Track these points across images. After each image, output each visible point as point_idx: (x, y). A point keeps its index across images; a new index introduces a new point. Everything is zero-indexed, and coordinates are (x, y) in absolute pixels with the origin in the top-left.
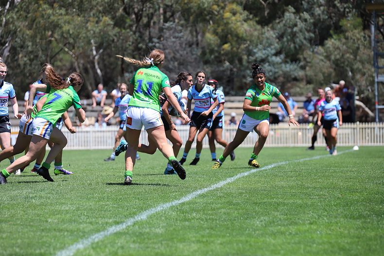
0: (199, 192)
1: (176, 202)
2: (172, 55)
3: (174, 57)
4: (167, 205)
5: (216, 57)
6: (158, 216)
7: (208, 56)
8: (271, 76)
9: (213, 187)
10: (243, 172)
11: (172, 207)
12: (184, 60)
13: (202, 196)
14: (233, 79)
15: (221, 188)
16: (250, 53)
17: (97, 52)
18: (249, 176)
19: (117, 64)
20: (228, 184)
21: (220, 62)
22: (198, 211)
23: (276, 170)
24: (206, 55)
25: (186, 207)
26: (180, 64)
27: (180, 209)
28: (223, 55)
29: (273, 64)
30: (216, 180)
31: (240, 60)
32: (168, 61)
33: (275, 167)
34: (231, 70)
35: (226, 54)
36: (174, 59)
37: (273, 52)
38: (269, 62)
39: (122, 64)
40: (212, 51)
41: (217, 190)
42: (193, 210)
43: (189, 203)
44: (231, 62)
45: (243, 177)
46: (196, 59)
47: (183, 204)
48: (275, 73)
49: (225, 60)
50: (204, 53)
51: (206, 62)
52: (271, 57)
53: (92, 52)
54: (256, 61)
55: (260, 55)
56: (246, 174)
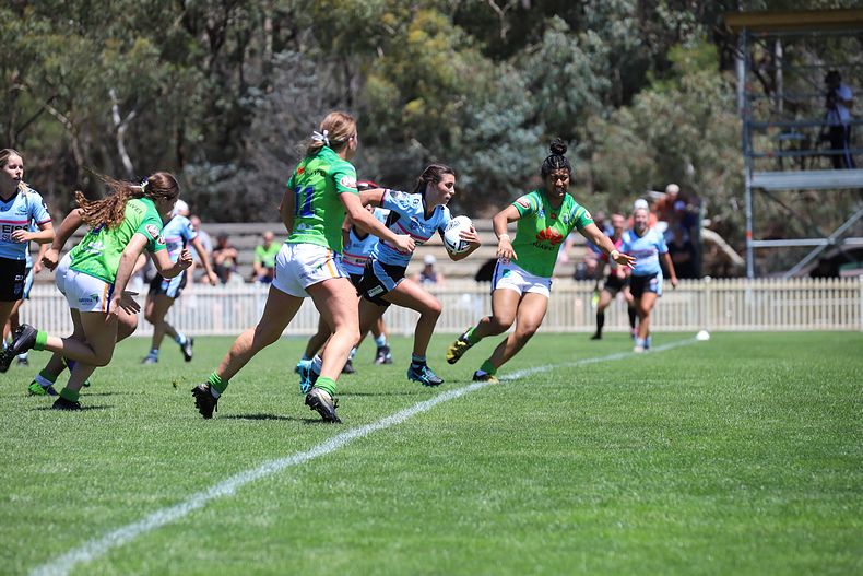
0: (353, 434)
1: (301, 457)
2: (292, 125)
3: (297, 130)
4: (282, 464)
5: (391, 131)
6: (260, 487)
7: (373, 127)
8: (514, 173)
9: (385, 422)
10: (452, 388)
11: (291, 468)
13: (360, 443)
15: (403, 426)
16: (467, 122)
17: (123, 116)
18: (464, 398)
19: (168, 144)
20: (419, 416)
21: (400, 141)
22: (350, 477)
23: (526, 385)
24: (368, 124)
25: (323, 468)
27: (310, 472)
28: (407, 125)
29: (518, 147)
30: (390, 407)
31: (446, 138)
32: (284, 137)
33: (524, 378)
34: (425, 160)
35: (414, 123)
36: (298, 133)
37: (520, 119)
38: (509, 142)
39: (179, 145)
40: (382, 117)
41: (393, 428)
42: (339, 474)
43: (330, 458)
44: (425, 142)
45: (453, 400)
47: (317, 460)
48: (524, 166)
49: (410, 137)
50: (363, 122)
51: (370, 142)
52: (515, 131)
53: (112, 118)
54: (480, 139)
55: (489, 125)
56: (458, 393)
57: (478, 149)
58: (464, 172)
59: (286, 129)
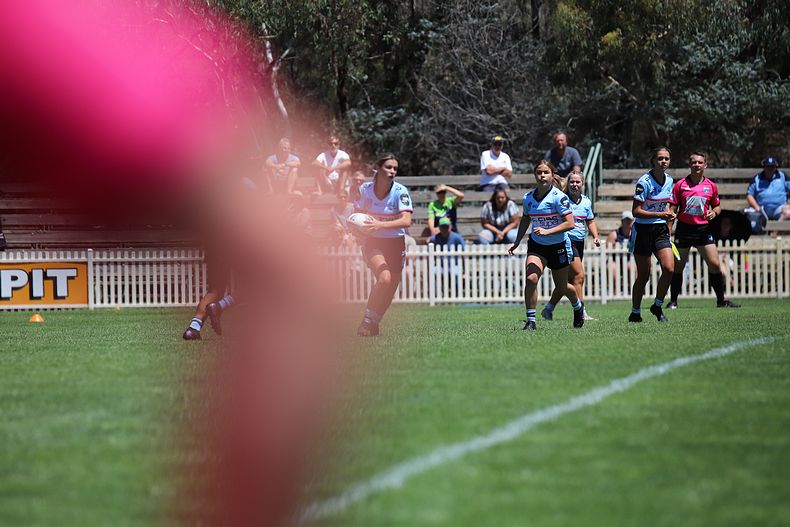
0: (539, 416)
1: (479, 443)
2: (471, 60)
3: (475, 66)
4: (456, 451)
5: (584, 66)
6: (432, 477)
7: (563, 62)
8: (729, 113)
9: (577, 402)
10: (654, 364)
11: (470, 458)
12: (500, 74)
13: (547, 427)
14: (630, 122)
15: (597, 407)
16: (674, 54)
17: (276, 53)
18: (668, 376)
19: (328, 86)
20: (617, 395)
21: (593, 76)
22: (534, 466)
23: (742, 360)
24: (557, 59)
25: (506, 456)
26: (491, 84)
27: (491, 460)
28: (603, 58)
29: (734, 82)
30: (582, 386)
31: (648, 73)
32: (460, 75)
33: (739, 351)
34: (624, 100)
35: (611, 56)
36: (476, 71)
37: (735, 49)
38: (723, 77)
39: (341, 86)
40: (573, 52)
41: (585, 410)
42: (521, 463)
43: (514, 444)
44: (623, 80)
45: (655, 378)
46: (532, 70)
47: (497, 447)
48: (740, 105)
49: (606, 75)
50: (552, 57)
51: (559, 80)
52: (730, 64)
53: (265, 54)
54: (688, 74)
55: (699, 58)
56: (662, 369)
57: (686, 87)
58: (670, 113)
59: (463, 66)
